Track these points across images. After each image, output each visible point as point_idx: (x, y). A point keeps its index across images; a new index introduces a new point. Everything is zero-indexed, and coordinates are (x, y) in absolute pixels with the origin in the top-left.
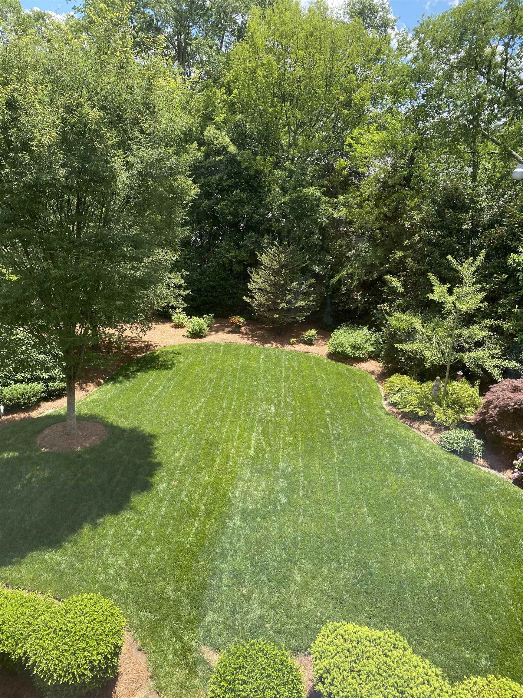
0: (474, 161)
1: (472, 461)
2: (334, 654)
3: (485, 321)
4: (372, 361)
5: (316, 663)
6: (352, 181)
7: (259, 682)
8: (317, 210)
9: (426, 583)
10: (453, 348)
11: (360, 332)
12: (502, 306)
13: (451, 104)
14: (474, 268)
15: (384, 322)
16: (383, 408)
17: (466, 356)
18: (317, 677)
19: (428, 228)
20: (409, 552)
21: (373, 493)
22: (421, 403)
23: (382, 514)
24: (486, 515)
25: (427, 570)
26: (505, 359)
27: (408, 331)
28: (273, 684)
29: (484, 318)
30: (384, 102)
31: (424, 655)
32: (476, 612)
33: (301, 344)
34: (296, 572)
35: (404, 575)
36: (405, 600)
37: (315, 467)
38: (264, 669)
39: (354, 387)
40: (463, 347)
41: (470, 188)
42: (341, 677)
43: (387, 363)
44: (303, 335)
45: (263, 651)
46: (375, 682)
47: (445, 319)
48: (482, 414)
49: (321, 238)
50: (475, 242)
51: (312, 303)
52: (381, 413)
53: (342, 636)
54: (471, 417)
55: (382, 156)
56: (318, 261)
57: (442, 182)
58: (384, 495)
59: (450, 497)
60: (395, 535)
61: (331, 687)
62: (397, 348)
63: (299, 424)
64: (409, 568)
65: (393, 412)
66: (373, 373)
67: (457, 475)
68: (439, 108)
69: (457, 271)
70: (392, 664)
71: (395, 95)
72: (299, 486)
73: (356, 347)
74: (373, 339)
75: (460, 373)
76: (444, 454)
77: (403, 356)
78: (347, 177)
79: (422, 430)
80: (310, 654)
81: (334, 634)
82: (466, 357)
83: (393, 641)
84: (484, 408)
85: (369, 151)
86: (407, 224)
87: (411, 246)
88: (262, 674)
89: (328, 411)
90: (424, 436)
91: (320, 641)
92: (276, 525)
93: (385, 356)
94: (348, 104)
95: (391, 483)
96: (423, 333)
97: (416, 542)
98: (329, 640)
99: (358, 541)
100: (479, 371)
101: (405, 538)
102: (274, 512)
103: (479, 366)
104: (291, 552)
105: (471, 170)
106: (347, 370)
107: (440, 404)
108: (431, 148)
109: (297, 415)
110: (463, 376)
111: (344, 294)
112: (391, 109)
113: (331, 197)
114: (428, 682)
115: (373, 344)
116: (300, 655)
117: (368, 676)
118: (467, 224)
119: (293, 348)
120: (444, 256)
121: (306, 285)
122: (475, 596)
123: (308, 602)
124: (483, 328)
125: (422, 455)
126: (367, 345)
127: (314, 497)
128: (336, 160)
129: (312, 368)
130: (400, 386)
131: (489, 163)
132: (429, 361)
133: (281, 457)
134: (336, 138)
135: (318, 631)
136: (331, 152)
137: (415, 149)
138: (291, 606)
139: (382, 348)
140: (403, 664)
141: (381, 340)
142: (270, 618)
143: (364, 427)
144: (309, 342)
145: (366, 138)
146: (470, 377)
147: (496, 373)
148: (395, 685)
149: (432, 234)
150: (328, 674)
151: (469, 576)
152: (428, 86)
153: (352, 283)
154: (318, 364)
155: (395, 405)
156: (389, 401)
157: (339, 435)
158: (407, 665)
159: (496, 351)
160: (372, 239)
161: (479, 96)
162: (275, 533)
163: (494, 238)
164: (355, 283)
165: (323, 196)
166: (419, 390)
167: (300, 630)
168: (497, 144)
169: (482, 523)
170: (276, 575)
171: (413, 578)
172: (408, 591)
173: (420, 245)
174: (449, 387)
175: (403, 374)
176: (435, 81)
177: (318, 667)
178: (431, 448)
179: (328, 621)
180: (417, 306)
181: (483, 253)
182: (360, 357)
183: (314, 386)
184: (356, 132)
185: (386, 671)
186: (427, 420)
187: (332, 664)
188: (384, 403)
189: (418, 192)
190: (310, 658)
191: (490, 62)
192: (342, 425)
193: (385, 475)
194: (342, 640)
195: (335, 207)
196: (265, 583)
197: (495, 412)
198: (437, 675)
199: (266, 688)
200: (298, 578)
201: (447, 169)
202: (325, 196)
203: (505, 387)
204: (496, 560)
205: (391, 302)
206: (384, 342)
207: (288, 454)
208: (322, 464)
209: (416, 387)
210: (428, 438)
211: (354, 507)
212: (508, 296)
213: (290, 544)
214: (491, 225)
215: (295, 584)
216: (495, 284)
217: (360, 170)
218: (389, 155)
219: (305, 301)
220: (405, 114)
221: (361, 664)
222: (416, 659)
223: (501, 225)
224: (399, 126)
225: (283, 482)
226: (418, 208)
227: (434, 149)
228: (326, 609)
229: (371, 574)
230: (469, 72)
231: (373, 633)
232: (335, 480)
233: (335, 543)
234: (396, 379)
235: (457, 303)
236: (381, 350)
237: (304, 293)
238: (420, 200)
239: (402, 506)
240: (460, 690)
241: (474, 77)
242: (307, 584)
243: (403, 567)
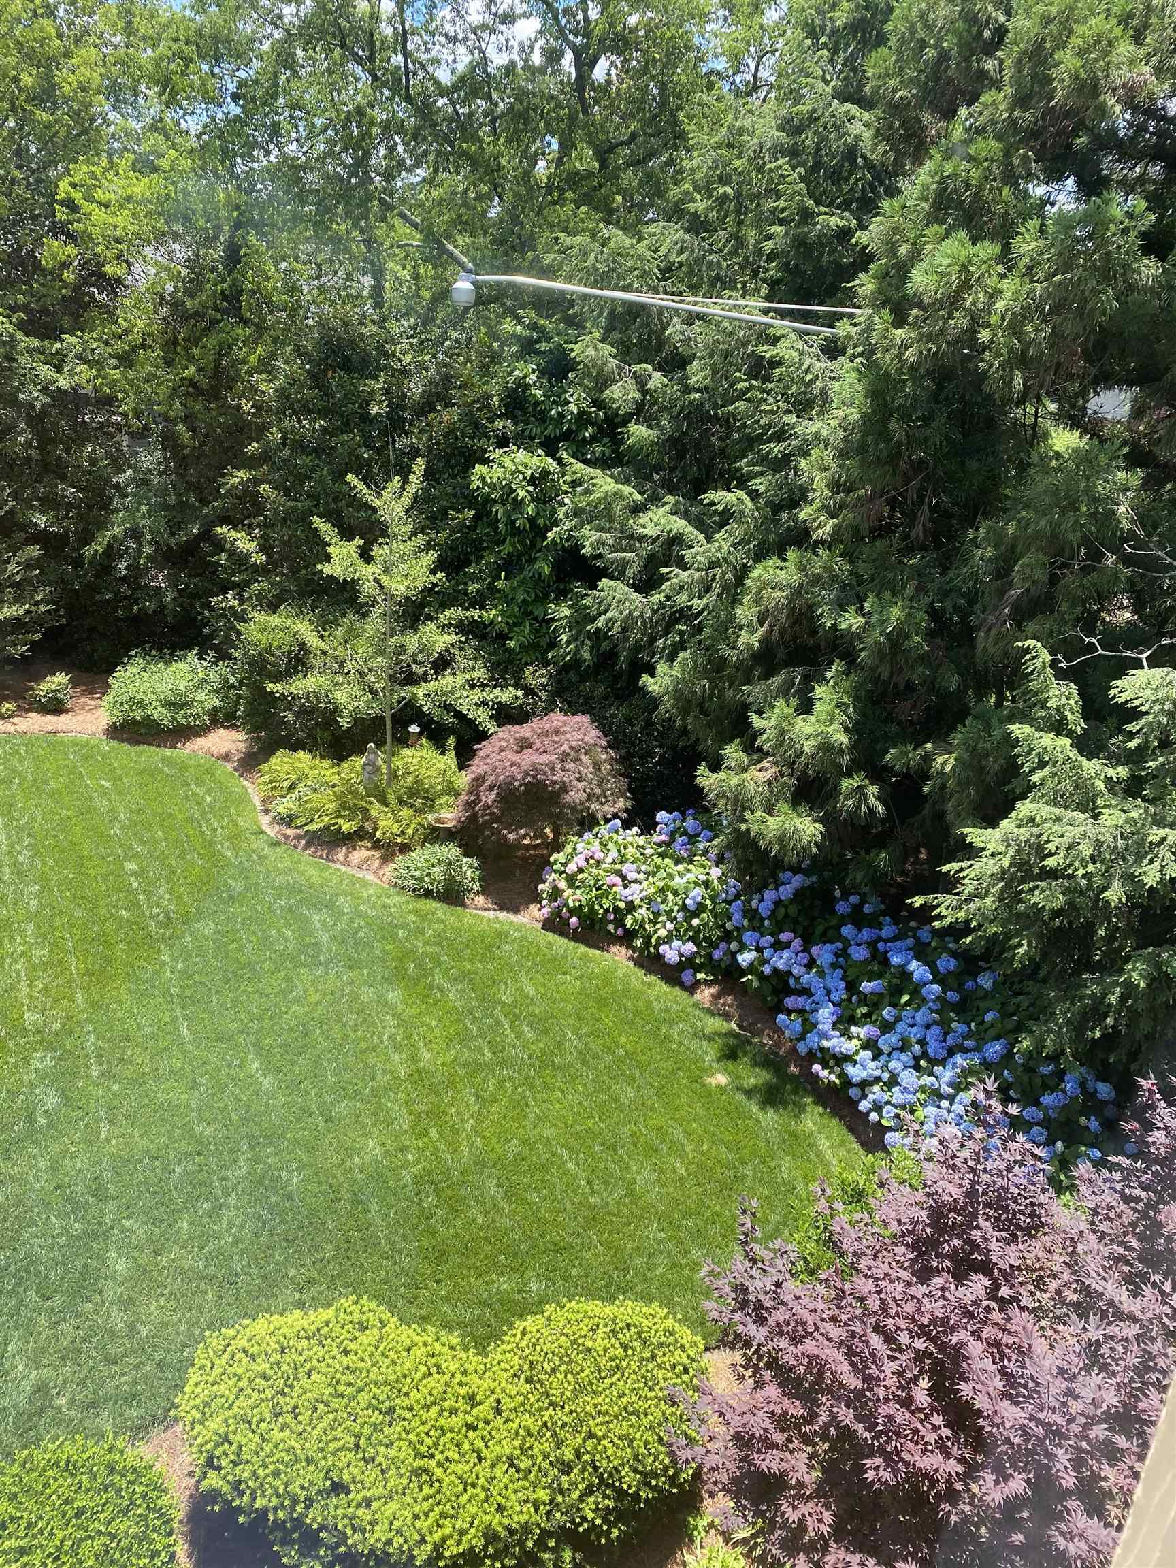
0: (373, 264)
1: (463, 905)
2: (232, 1397)
3: (447, 613)
4: (222, 731)
5: (194, 1433)
6: (93, 299)
7: (60, 1535)
8: (10, 369)
9: (407, 1176)
10: (392, 678)
11: (181, 665)
12: (474, 578)
13: (301, 124)
14: (406, 501)
15: (234, 636)
16: (263, 832)
17: (421, 691)
18: (201, 1461)
19: (295, 412)
20: (364, 1126)
21: (267, 1024)
22: (344, 806)
23: (293, 1063)
24: (504, 1004)
25: (404, 1149)
26: (495, 687)
27: (290, 652)
28: (96, 1525)
29: (444, 606)
30: (142, 102)
31: (423, 1318)
32: (508, 1197)
33: (33, 714)
34: (114, 1255)
35: (359, 1177)
36: (370, 1225)
37: (121, 1002)
38: (66, 1502)
39: (186, 796)
40: (412, 673)
41: (373, 321)
42: (257, 1439)
43: (255, 728)
44: (32, 689)
45: (57, 1463)
46: (331, 1416)
47: (365, 615)
48: (469, 805)
49: (35, 443)
50: (401, 443)
51: (43, 609)
52: (259, 844)
53: (245, 1351)
54: (449, 814)
55: (160, 238)
56: (39, 499)
57: (312, 307)
58: (293, 1023)
59: (432, 988)
60: (329, 1099)
61: (237, 1470)
62: (272, 693)
63: (61, 912)
64: (368, 1158)
65: (287, 837)
66: (226, 757)
67: (438, 940)
68: (275, 131)
69: (374, 510)
70: (362, 1365)
71: (165, 88)
72: (87, 1056)
73: (174, 704)
74: (214, 678)
75: (414, 729)
76: (407, 903)
77: (288, 709)
78: (77, 288)
79: (355, 862)
80: (176, 1420)
81: (227, 1356)
82: (420, 694)
83: (356, 1316)
84: (470, 793)
85: (124, 222)
86: (247, 406)
87: (265, 457)
88: (64, 1514)
89: (131, 866)
90: (360, 874)
91: (196, 1384)
92: (42, 1163)
93: (249, 715)
94: (46, 95)
95: (305, 992)
96: (324, 653)
97: (374, 1100)
98: (217, 1371)
99: (251, 1138)
100: (449, 719)
101: (351, 1099)
102: (32, 1134)
103: (447, 708)
104: (92, 1214)
105: (368, 281)
106: (163, 760)
107: (383, 801)
108: (273, 226)
109: (51, 890)
110: (420, 733)
111: (123, 579)
112: (161, 120)
113: (42, 338)
114: (438, 1366)
115: (215, 691)
116: (154, 1432)
117: (315, 1410)
118: (379, 403)
119: (11, 728)
120: (340, 476)
121: (19, 564)
122: (503, 1167)
123: (154, 1311)
124: (444, 628)
125: (363, 916)
126: (201, 695)
127: (128, 1071)
128: (38, 242)
129: (73, 770)
130: (294, 777)
131: (404, 268)
132: (345, 713)
133: (26, 1001)
134: (29, 184)
135: (188, 1363)
136: (23, 220)
137: (238, 225)
138: (112, 1333)
139: (239, 696)
140: (383, 1354)
141: (232, 680)
142: (65, 1382)
143: (226, 884)
144: (55, 707)
145: (113, 188)
146: (435, 734)
147: (483, 717)
148: (374, 1402)
149: (309, 427)
150: (226, 1446)
151: (487, 1133)
152: (242, 74)
153: (139, 551)
154: (86, 758)
155: (287, 820)
156: (273, 814)
157: (167, 916)
158: (391, 1353)
159: (476, 674)
160: (169, 441)
161: (360, 111)
162: (42, 1184)
163: (437, 433)
164: (148, 550)
165: (19, 335)
166: (335, 779)
167: (145, 1378)
168: (415, 225)
169: (497, 1022)
170: (62, 1278)
171: (379, 1177)
172: (374, 1206)
173: (286, 452)
174: (397, 762)
175: (294, 749)
176: (256, 64)
177: (199, 1441)
178: (379, 897)
179: (207, 1333)
180: (303, 594)
181: (419, 466)
182: (189, 726)
183: (86, 812)
184: (81, 171)
185: (350, 1384)
186: (362, 838)
187: (231, 1421)
188: (264, 820)
189: (261, 328)
190: (179, 1428)
191: (372, 35)
192: (171, 891)
193: (288, 979)
194: (245, 1361)
195: (58, 361)
196: (37, 1309)
197: (493, 795)
198: (452, 1348)
199: (82, 1540)
200: (122, 1266)
201: (318, 277)
202: (27, 335)
203: (503, 744)
204: (532, 1086)
205: (240, 588)
206: (241, 683)
207: (46, 989)
208: (136, 991)
209: (329, 773)
210: (370, 877)
211: (229, 1066)
212: (482, 557)
213: (87, 1197)
214: (427, 406)
215: (115, 1281)
216: (453, 532)
217: (109, 270)
218: (176, 237)
219: (23, 604)
220: (199, 137)
221: (297, 1390)
222: (407, 1334)
223: (449, 404)
224: (186, 164)
225: (42, 1060)
226: (266, 366)
227: (282, 230)
228: (199, 1308)
229: (290, 1198)
230: (328, 51)
231: (312, 1318)
232: (174, 1020)
233: (197, 1159)
234: (282, 763)
235: (385, 580)
236: (237, 703)
237: (16, 585)
238: (269, 348)
239: (336, 1033)
240: (499, 1357)
241: (342, 66)
242: (145, 1272)
243: (356, 1159)
